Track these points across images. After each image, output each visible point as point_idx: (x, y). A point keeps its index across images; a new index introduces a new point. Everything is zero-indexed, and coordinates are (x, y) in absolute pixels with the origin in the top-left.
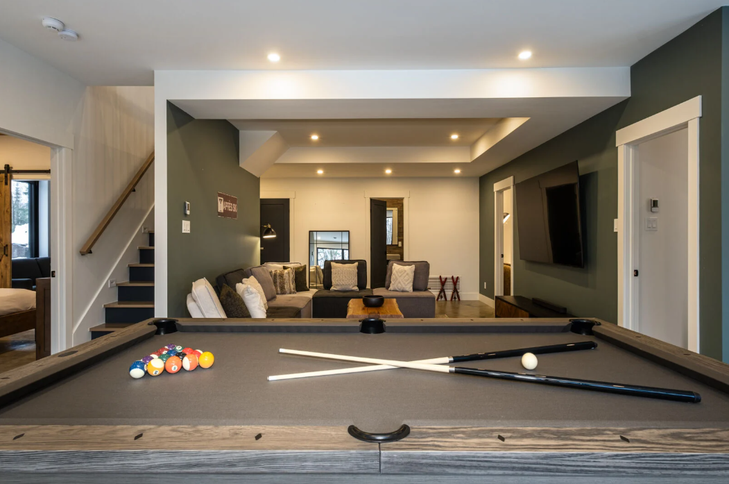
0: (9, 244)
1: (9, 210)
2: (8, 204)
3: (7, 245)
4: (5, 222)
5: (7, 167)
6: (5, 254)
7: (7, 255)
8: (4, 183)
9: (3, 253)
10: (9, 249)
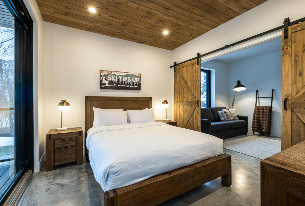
0: (199, 100)
1: (199, 80)
2: (199, 76)
3: (198, 100)
4: (197, 87)
5: (198, 54)
6: (197, 105)
7: (198, 106)
8: (197, 64)
9: (196, 105)
10: (199, 103)
